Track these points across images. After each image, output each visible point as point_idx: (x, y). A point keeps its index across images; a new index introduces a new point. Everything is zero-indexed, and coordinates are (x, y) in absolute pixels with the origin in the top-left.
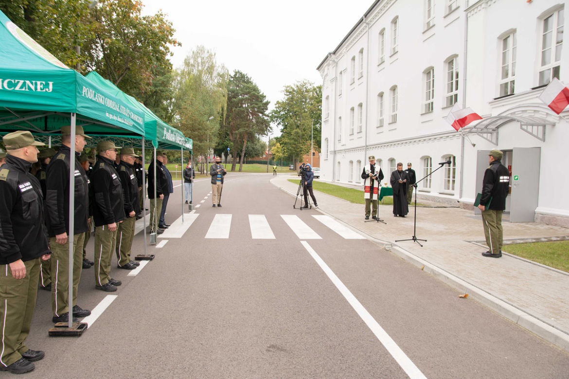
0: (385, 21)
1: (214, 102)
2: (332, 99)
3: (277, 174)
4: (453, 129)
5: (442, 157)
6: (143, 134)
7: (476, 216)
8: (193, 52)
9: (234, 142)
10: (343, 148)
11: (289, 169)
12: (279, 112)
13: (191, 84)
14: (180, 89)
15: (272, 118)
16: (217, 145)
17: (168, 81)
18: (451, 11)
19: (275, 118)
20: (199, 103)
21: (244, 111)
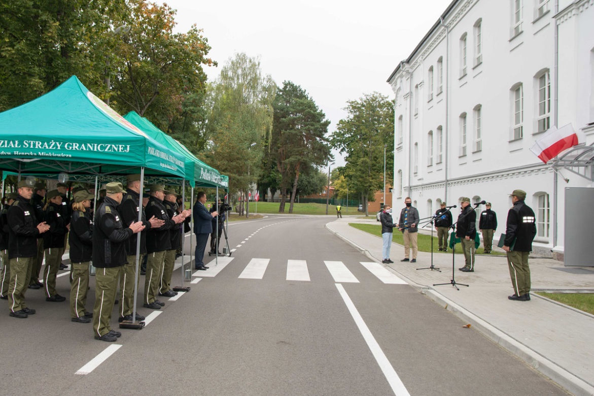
0: (466, 25)
1: (257, 123)
2: (406, 119)
3: (342, 216)
4: (540, 161)
5: (534, 195)
6: (184, 176)
7: (567, 267)
8: (232, 62)
9: (283, 173)
10: (420, 183)
11: (357, 210)
12: (343, 135)
13: (228, 101)
14: (215, 108)
15: (334, 143)
16: (259, 178)
17: (200, 99)
18: (542, 14)
19: (337, 142)
20: (238, 126)
21: (296, 134)
